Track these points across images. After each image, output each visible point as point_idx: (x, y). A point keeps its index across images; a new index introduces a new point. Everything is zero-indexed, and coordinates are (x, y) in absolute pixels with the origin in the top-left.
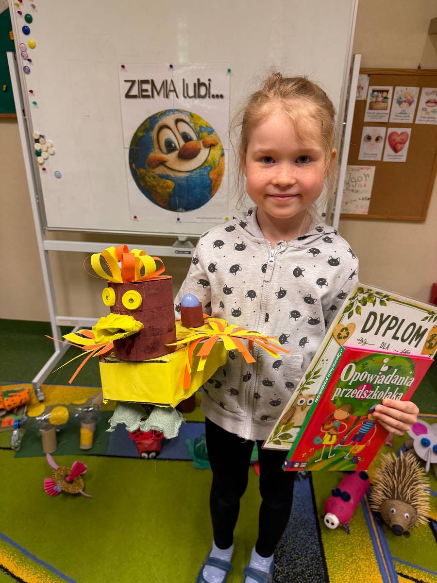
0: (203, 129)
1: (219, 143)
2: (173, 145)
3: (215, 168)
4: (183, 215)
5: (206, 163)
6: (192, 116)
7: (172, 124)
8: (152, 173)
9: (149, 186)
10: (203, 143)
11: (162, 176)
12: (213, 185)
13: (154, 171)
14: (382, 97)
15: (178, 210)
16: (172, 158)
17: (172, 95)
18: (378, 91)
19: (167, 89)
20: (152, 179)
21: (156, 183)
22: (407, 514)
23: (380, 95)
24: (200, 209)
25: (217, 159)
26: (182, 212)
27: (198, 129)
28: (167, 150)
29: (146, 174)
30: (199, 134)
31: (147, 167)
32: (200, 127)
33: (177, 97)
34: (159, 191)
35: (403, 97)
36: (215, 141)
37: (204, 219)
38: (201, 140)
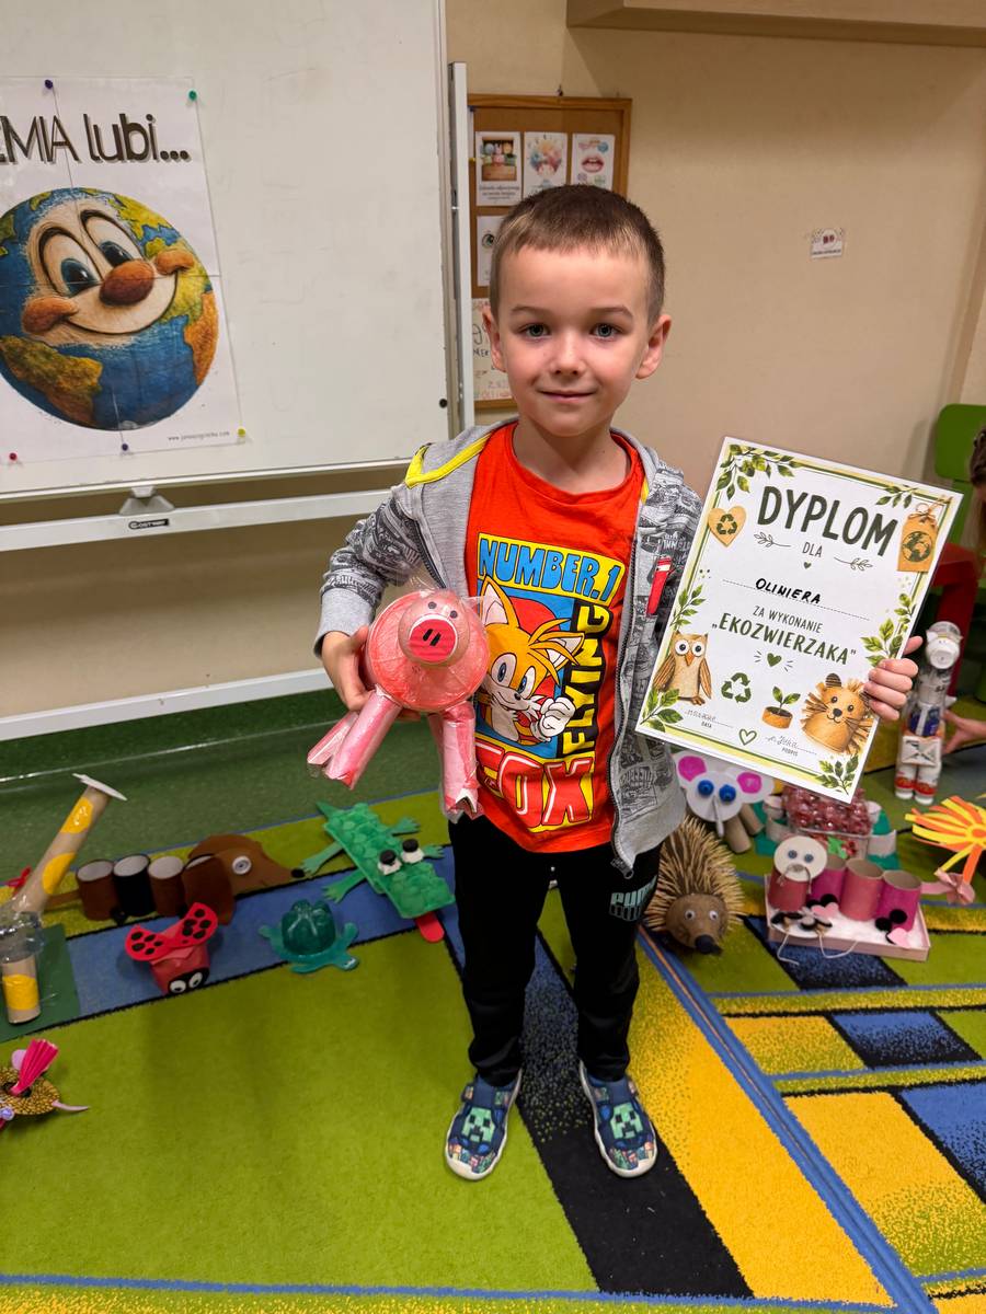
0: (152, 234)
1: (196, 262)
2: (84, 274)
3: (195, 320)
4: (136, 436)
5: (171, 310)
6: (119, 202)
7: (73, 225)
8: (39, 345)
9: (39, 377)
10: (158, 263)
11: (66, 351)
12: (196, 358)
13: (43, 338)
14: (503, 153)
15: (120, 426)
16: (84, 304)
17: (61, 154)
18: (494, 142)
19: (47, 140)
20: (43, 359)
21: (54, 369)
22: (713, 913)
23: (499, 150)
24: (173, 417)
25: (198, 300)
26: (131, 429)
27: (140, 233)
28: (70, 287)
29: (24, 350)
30: (144, 245)
31: (24, 331)
32: (145, 227)
33: (76, 158)
34: (66, 385)
35: (540, 154)
36: (184, 259)
37: (187, 440)
38: (151, 257)
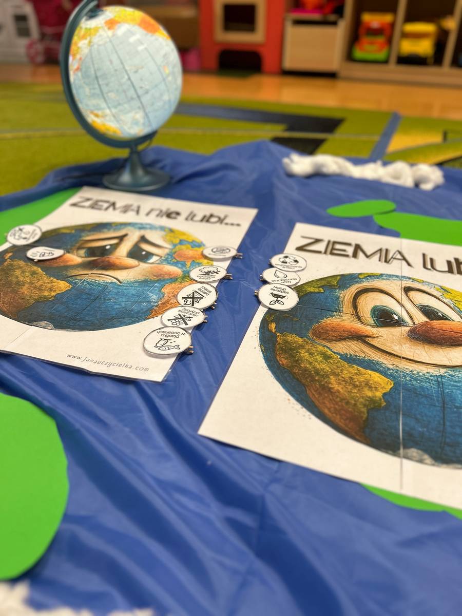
2: (395, 317)
6: (444, 290)
7: (394, 290)
8: (320, 348)
13: (328, 345)
15: (401, 452)
17: (398, 262)
19: (388, 256)
20: (319, 358)
21: (327, 369)
26: (421, 461)
28: (376, 321)
29: (302, 347)
33: (409, 264)
34: (337, 387)
